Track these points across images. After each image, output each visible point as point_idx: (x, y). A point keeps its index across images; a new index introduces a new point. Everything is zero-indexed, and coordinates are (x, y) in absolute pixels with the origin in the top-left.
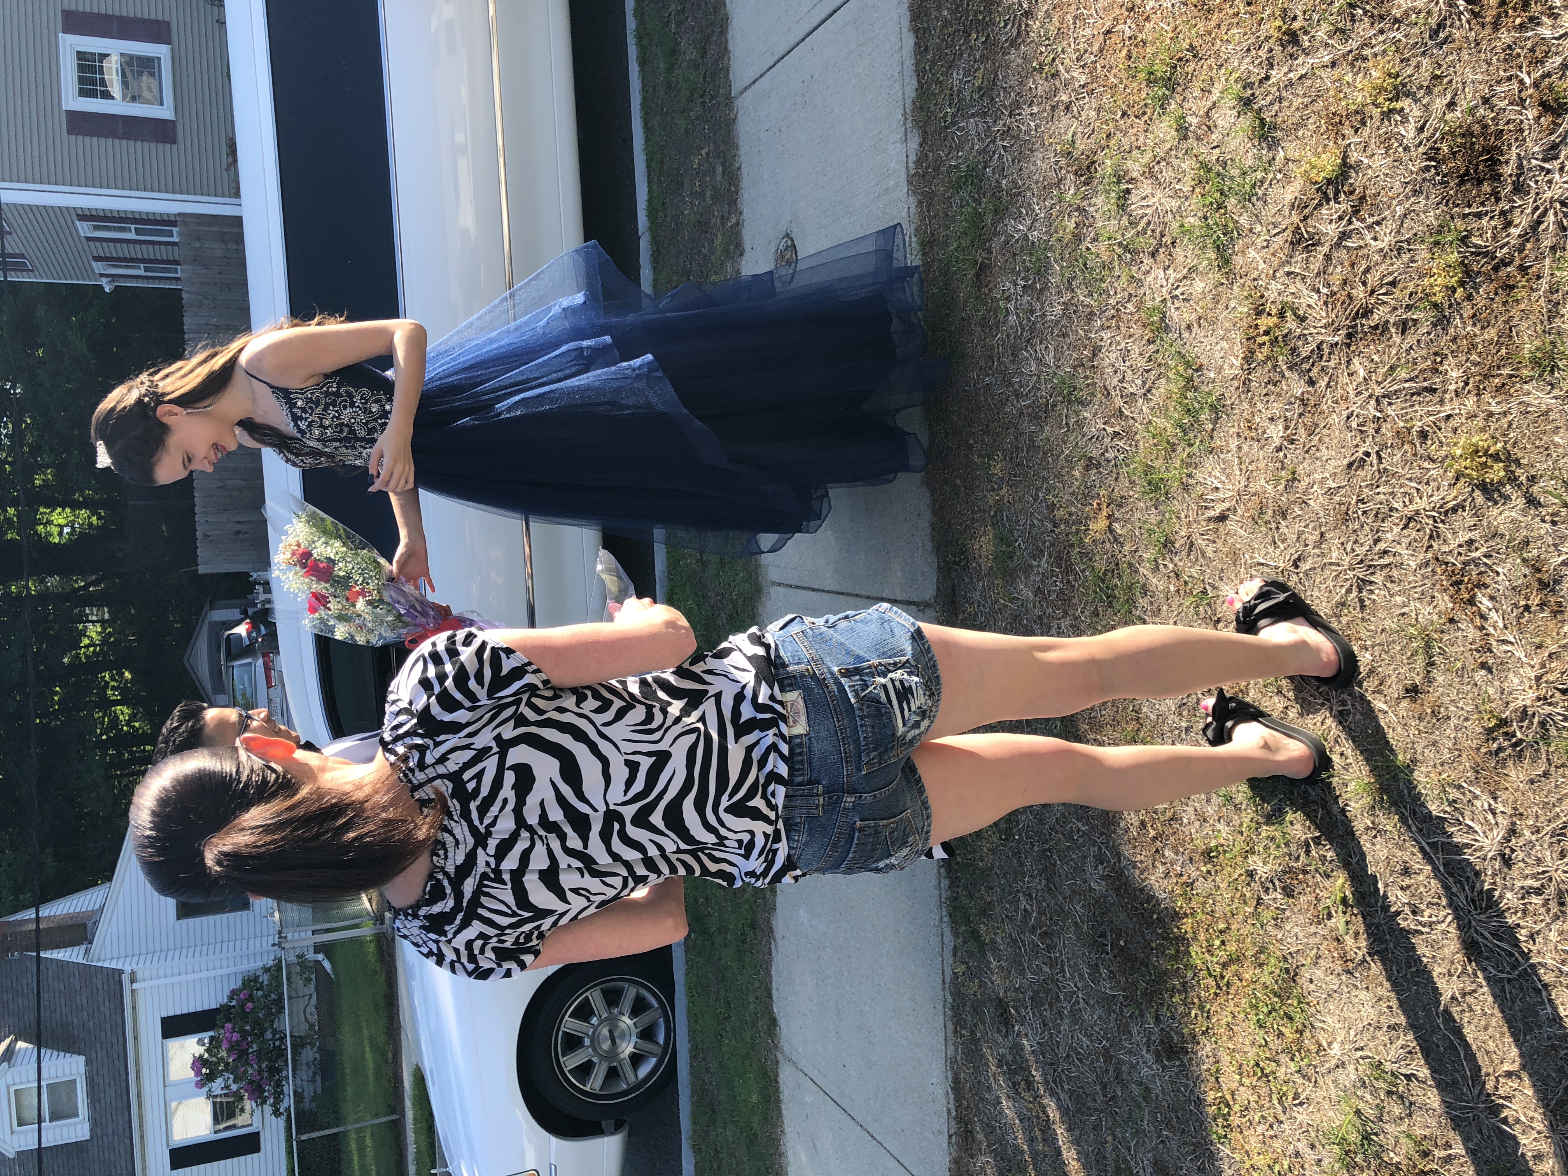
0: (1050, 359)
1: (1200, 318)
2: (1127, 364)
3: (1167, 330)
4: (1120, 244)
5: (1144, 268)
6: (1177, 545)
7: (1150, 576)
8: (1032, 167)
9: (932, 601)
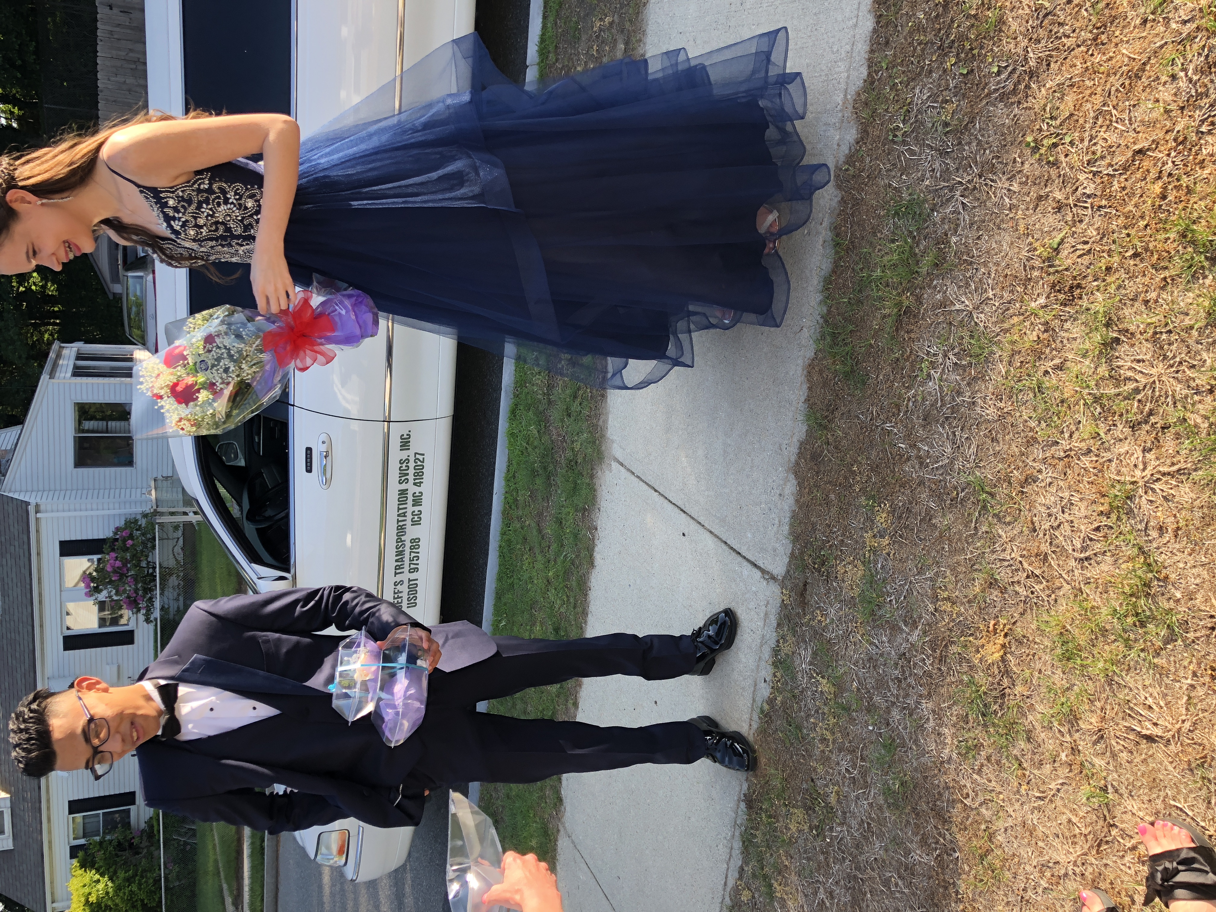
0: (970, 452)
1: (1178, 528)
3: (1130, 514)
6: (1082, 725)
7: (1038, 727)
8: (994, 245)
9: (779, 577)
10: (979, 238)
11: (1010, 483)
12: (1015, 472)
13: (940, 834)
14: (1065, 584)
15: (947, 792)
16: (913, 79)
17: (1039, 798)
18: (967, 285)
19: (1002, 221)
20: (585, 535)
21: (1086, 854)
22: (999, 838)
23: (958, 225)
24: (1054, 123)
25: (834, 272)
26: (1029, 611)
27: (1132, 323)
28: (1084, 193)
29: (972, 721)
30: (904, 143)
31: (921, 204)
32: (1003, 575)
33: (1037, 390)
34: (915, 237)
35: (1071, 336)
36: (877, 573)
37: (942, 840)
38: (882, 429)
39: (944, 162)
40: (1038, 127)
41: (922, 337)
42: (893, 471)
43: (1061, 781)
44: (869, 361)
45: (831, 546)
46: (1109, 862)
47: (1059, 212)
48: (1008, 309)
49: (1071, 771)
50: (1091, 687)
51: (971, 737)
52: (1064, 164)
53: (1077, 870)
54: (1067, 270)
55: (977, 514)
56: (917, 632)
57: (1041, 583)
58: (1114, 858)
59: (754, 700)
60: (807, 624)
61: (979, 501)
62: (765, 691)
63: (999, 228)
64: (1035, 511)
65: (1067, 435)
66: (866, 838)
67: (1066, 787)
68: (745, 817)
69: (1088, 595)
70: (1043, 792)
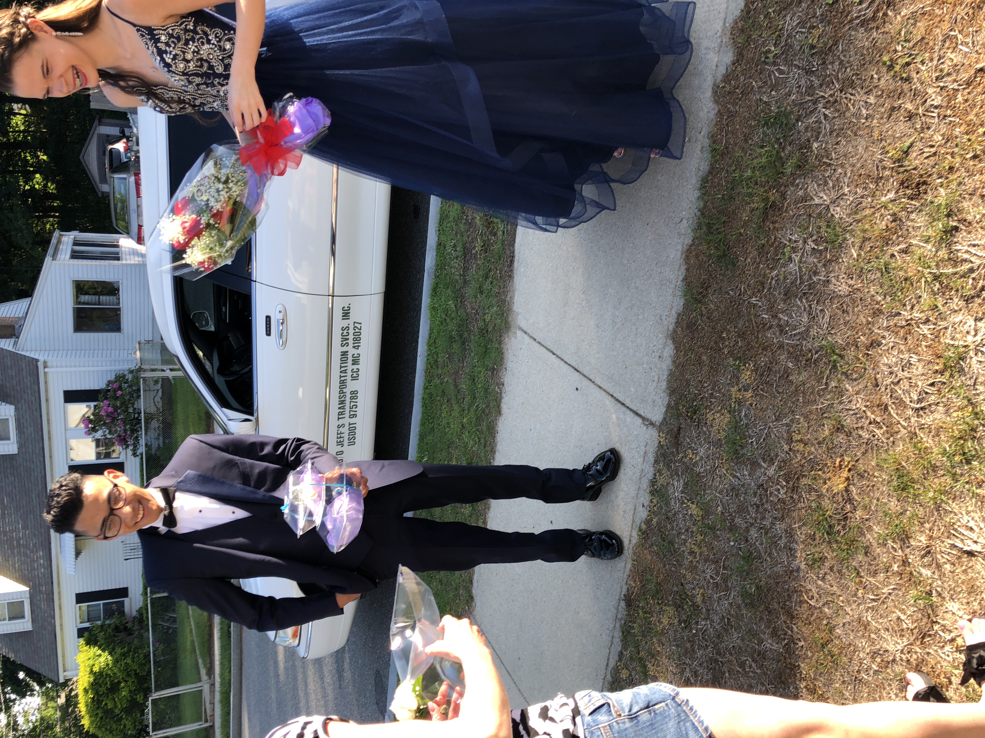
0: (824, 322)
2: (906, 374)
3: (961, 372)
5: (953, 305)
6: (912, 542)
8: (851, 149)
9: (657, 423)
10: (837, 143)
11: (857, 346)
12: (862, 337)
13: (788, 627)
14: (902, 430)
15: (795, 595)
16: (785, 9)
17: (873, 600)
18: (826, 183)
19: (859, 128)
20: (494, 389)
21: (911, 644)
22: (838, 631)
23: (819, 133)
24: (907, 45)
25: (710, 173)
26: (870, 451)
27: (969, 213)
28: (932, 105)
29: (818, 539)
30: (774, 64)
31: (787, 115)
32: (849, 421)
33: (884, 270)
34: (781, 143)
35: (916, 225)
36: (741, 420)
37: (790, 632)
38: (749, 303)
39: (809, 80)
40: (893, 48)
41: (784, 226)
42: (757, 337)
43: (892, 587)
44: (739, 247)
45: (702, 398)
46: (931, 651)
47: (909, 120)
48: (861, 203)
49: (901, 579)
50: (921, 512)
51: (817, 552)
52: (916, 80)
53: (904, 657)
54: (915, 169)
55: (828, 372)
56: (773, 468)
57: (882, 428)
58: (936, 648)
59: (634, 521)
60: (680, 461)
61: (830, 361)
62: (643, 514)
63: (856, 135)
64: (878, 370)
65: (909, 308)
66: (726, 630)
67: (896, 592)
68: (625, 613)
69: (922, 438)
70: (877, 595)
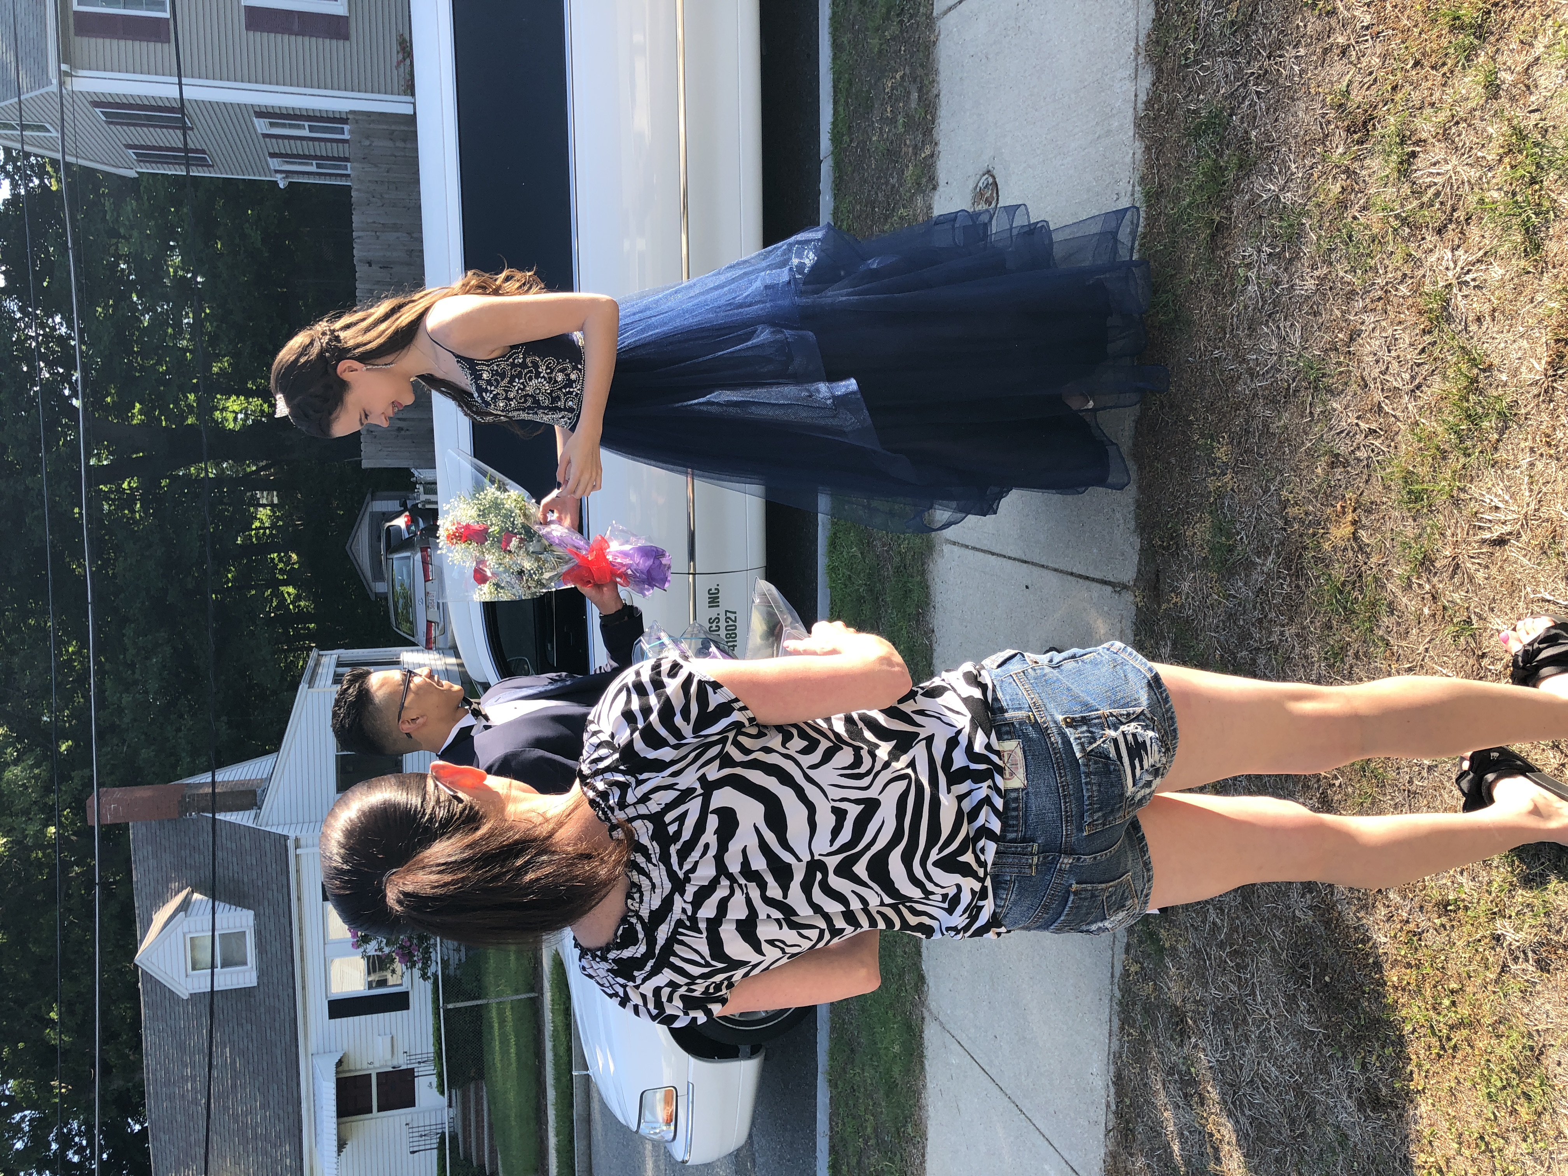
0: (1295, 338)
1: (1494, 310)
2: (1393, 354)
3: (1449, 319)
4: (1397, 217)
5: (1427, 245)
6: (1438, 564)
7: (1399, 593)
8: (1291, 119)
9: (1131, 583)
10: (1276, 120)
11: (1336, 350)
12: (1340, 335)
14: (1402, 426)
18: (1272, 170)
19: (1295, 92)
23: (1255, 117)
26: (1373, 473)
27: (1423, 130)
28: (1363, 28)
30: (1196, 62)
31: (1219, 114)
32: (1343, 449)
34: (1218, 150)
35: (1372, 171)
36: (1225, 517)
38: (1212, 360)
39: (1236, 62)
41: (1236, 246)
42: (1227, 399)
43: (1428, 639)
44: (1191, 299)
45: (1177, 514)
47: (1344, 56)
48: (1312, 175)
49: (1435, 622)
54: (1358, 107)
55: (1310, 398)
56: (1270, 558)
57: (1379, 437)
60: (1164, 616)
63: (1294, 100)
64: (1363, 365)
69: (1424, 425)
